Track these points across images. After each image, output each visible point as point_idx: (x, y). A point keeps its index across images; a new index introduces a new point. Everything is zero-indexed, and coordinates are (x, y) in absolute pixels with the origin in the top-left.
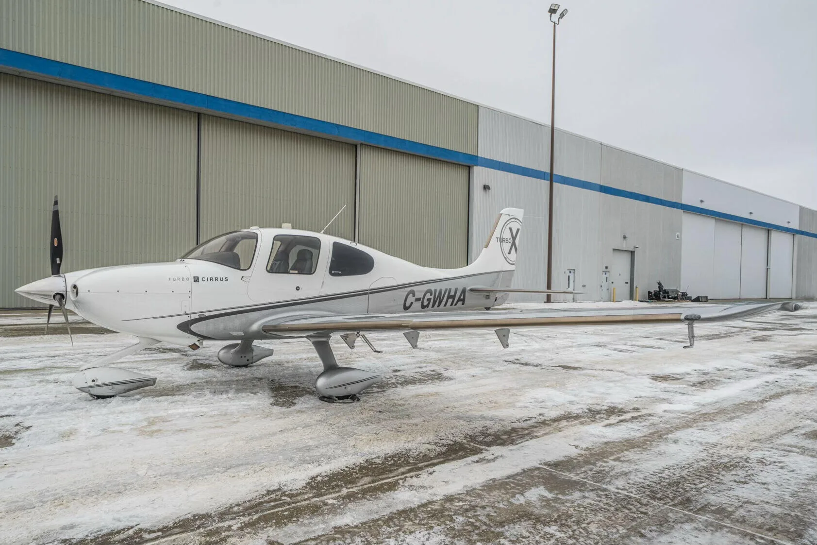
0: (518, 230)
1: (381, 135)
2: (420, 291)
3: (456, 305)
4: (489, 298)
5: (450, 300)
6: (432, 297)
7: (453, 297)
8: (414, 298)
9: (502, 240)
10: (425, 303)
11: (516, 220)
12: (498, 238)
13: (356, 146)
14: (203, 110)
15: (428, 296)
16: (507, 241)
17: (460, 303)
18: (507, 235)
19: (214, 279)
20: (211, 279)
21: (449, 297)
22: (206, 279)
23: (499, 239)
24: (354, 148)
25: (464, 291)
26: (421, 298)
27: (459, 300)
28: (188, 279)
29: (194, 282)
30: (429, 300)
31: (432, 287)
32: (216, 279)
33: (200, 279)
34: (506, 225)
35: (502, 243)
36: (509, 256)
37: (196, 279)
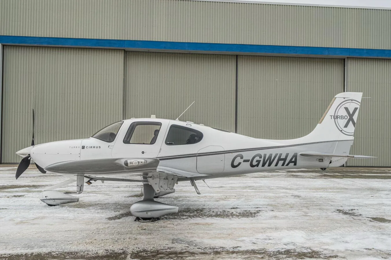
0: (356, 109)
1: (363, 49)
2: (248, 156)
3: (287, 165)
4: (322, 161)
5: (281, 162)
6: (262, 159)
7: (285, 160)
8: (242, 160)
9: (336, 117)
10: (255, 163)
11: (353, 101)
12: (331, 116)
13: (344, 59)
14: (238, 53)
15: (257, 158)
16: (342, 117)
17: (292, 165)
18: (342, 112)
19: (93, 147)
20: (91, 147)
21: (280, 159)
22: (88, 147)
23: (333, 117)
24: (343, 61)
25: (295, 156)
26: (249, 160)
27: (291, 162)
28: (79, 147)
29: (82, 148)
30: (259, 162)
31: (262, 152)
32: (94, 147)
33: (85, 147)
34: (341, 105)
35: (336, 120)
36: (345, 129)
37: (83, 147)
